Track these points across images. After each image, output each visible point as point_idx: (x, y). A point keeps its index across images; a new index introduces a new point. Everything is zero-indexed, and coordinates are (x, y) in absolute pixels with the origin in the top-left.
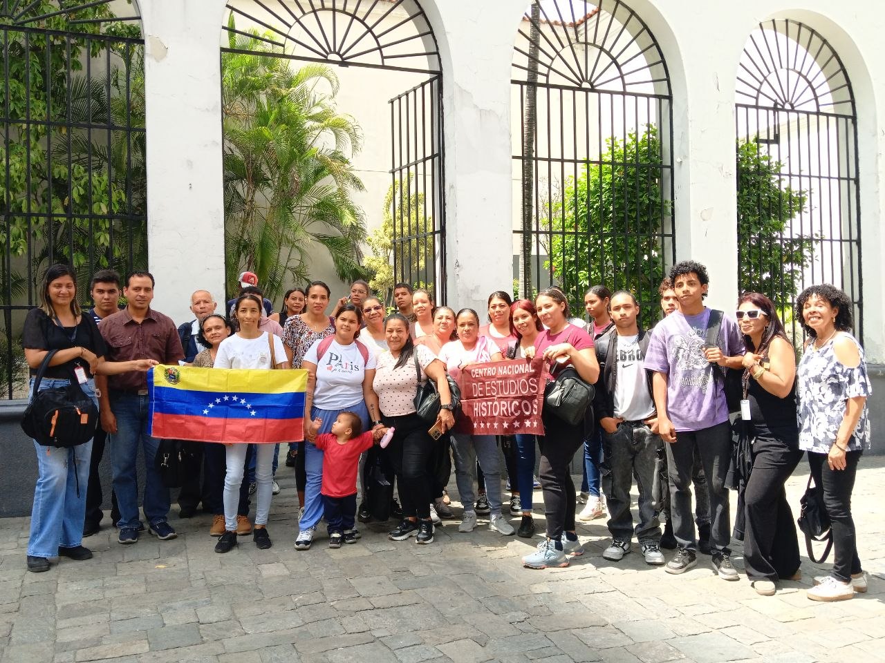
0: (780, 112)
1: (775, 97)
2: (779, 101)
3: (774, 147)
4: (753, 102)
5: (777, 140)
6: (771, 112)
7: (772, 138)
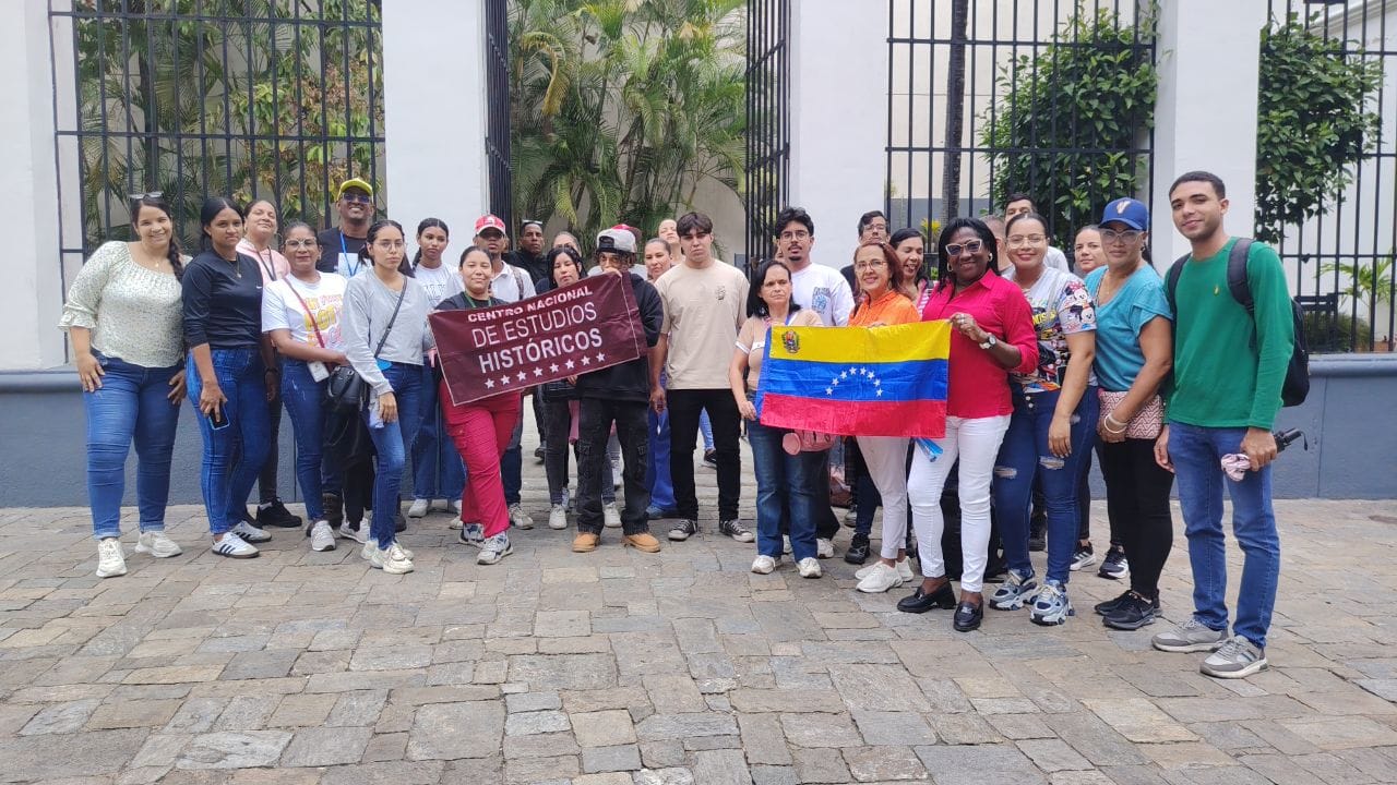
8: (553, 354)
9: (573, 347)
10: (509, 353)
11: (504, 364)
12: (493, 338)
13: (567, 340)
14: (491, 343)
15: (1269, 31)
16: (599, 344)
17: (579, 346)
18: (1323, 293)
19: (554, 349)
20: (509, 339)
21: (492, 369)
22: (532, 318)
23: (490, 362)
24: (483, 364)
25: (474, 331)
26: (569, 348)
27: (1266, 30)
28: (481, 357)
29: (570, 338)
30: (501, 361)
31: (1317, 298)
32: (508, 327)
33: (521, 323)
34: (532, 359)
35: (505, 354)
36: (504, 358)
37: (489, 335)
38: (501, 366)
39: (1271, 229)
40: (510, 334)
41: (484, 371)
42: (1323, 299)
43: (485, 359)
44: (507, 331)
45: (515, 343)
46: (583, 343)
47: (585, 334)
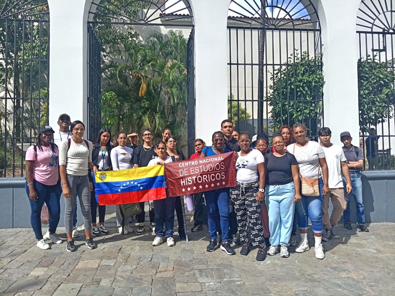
0: (387, 35)
1: (383, 27)
2: (386, 29)
3: (383, 53)
4: (370, 30)
5: (385, 49)
6: (381, 35)
7: (381, 48)
8: (207, 181)
9: (214, 179)
10: (191, 178)
11: (189, 183)
12: (186, 173)
13: (213, 176)
14: (185, 175)
15: (361, 60)
16: (224, 178)
17: (217, 178)
18: (385, 149)
19: (208, 179)
20: (192, 173)
21: (185, 185)
22: (201, 166)
23: (184, 182)
24: (182, 182)
25: (180, 170)
26: (213, 179)
27: (360, 60)
28: (181, 180)
29: (214, 175)
30: (188, 181)
31: (383, 150)
32: (192, 169)
33: (197, 168)
34: (199, 182)
35: (190, 179)
36: (189, 180)
37: (185, 172)
38: (188, 183)
39: (366, 127)
40: (192, 172)
41: (182, 185)
42: (385, 151)
43: (183, 181)
44: (191, 171)
45: (193, 175)
46: (218, 178)
47: (220, 174)
